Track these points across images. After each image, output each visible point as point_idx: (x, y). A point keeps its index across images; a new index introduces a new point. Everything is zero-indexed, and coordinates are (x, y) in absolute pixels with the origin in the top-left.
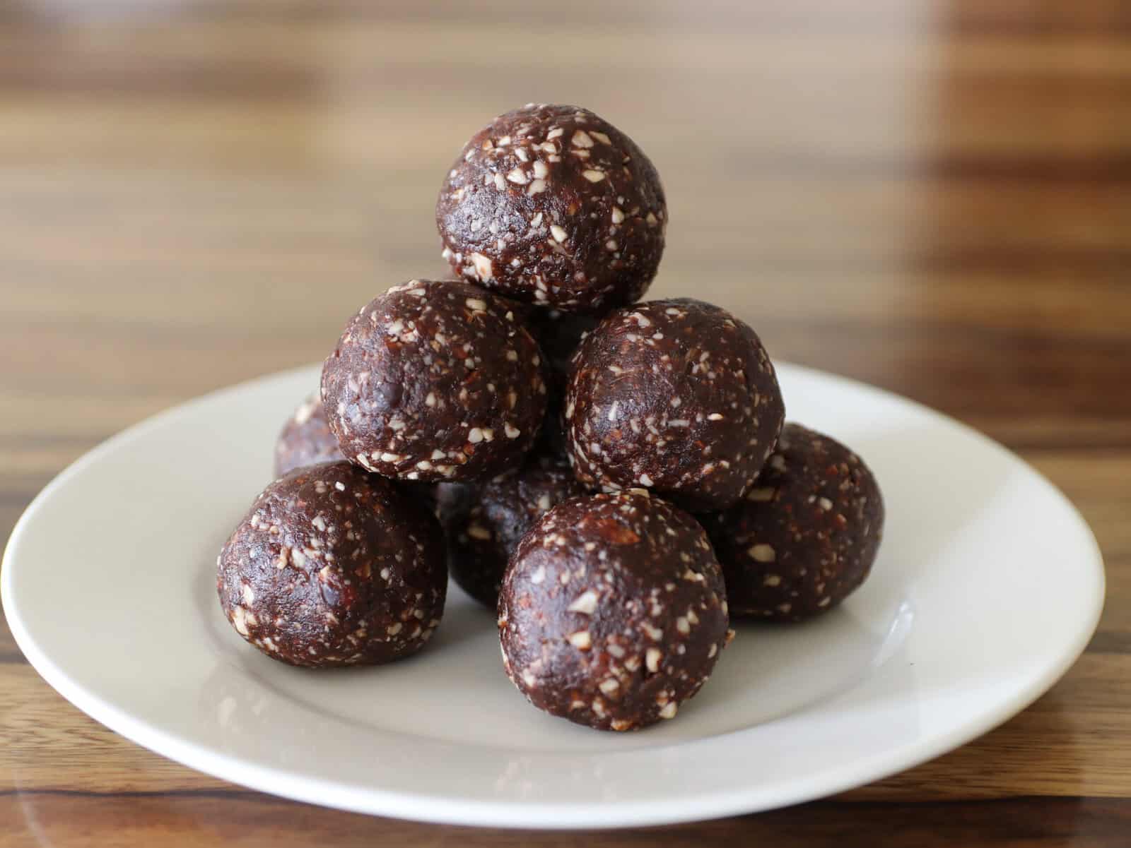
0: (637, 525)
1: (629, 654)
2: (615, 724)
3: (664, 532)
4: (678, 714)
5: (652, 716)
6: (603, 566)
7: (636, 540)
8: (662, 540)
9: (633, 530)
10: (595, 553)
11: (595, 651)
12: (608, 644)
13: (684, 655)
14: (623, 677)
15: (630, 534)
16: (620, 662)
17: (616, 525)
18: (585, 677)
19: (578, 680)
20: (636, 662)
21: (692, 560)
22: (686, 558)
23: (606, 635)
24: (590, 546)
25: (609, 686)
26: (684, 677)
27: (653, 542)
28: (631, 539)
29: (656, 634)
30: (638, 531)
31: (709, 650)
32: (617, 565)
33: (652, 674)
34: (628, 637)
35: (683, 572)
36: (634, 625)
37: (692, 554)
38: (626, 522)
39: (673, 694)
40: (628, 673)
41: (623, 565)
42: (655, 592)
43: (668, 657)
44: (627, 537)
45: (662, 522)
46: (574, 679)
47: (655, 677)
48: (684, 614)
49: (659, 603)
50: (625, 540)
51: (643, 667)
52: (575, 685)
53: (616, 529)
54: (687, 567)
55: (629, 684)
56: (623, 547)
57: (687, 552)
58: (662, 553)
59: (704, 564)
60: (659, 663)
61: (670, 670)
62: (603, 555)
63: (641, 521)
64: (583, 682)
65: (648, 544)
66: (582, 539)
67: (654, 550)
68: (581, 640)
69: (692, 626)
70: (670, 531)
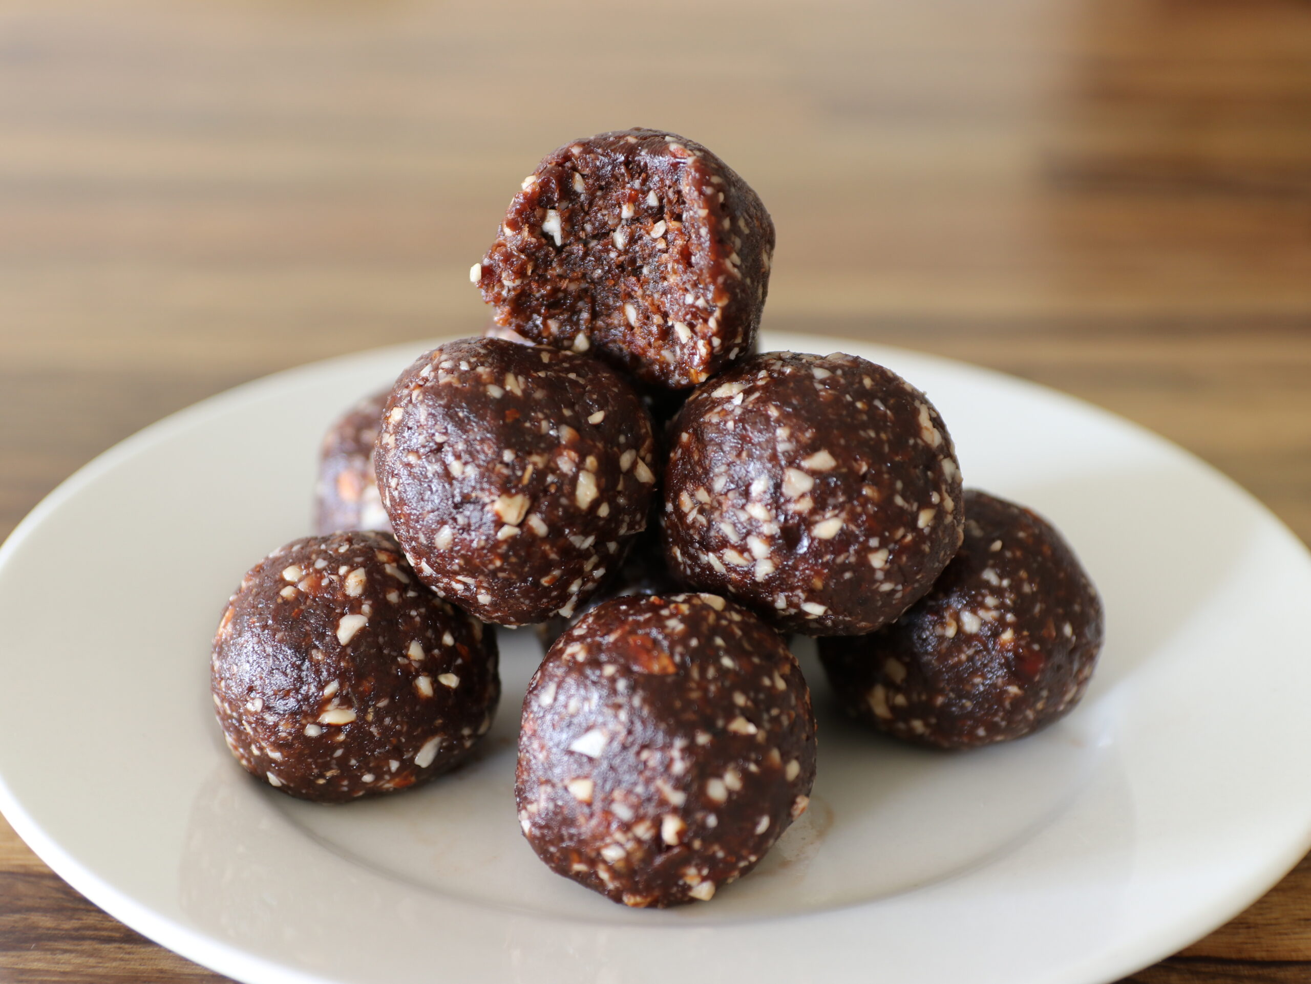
0: (679, 649)
1: (639, 819)
2: (626, 898)
3: (717, 662)
4: (715, 896)
5: (679, 895)
6: (620, 700)
7: (671, 669)
8: (711, 673)
9: (672, 655)
10: (613, 680)
11: (598, 806)
12: (612, 801)
13: (715, 829)
14: (630, 845)
15: (665, 661)
16: (626, 827)
17: (649, 645)
18: (583, 837)
19: (575, 839)
20: (648, 829)
21: (749, 704)
22: (740, 700)
23: (612, 790)
24: (609, 670)
25: (612, 854)
26: (720, 854)
27: (695, 674)
28: (664, 669)
29: (677, 798)
30: (677, 658)
31: (756, 824)
32: (637, 701)
33: (669, 847)
34: (638, 796)
35: (730, 717)
36: (648, 781)
37: (752, 694)
38: (665, 643)
39: (705, 872)
40: (639, 841)
41: (645, 700)
42: (679, 743)
43: (694, 828)
44: (660, 664)
45: (718, 648)
46: (571, 837)
47: (676, 851)
48: (719, 776)
49: (683, 759)
50: (656, 668)
51: (658, 838)
52: (572, 844)
53: (648, 651)
54: (737, 712)
55: (639, 855)
56: (650, 677)
57: (745, 692)
58: (705, 690)
59: (768, 711)
60: (680, 834)
61: (697, 844)
62: (621, 685)
63: (686, 646)
64: (581, 842)
65: (687, 676)
66: (603, 657)
67: (693, 685)
68: (581, 790)
69: (730, 792)
70: (727, 662)
